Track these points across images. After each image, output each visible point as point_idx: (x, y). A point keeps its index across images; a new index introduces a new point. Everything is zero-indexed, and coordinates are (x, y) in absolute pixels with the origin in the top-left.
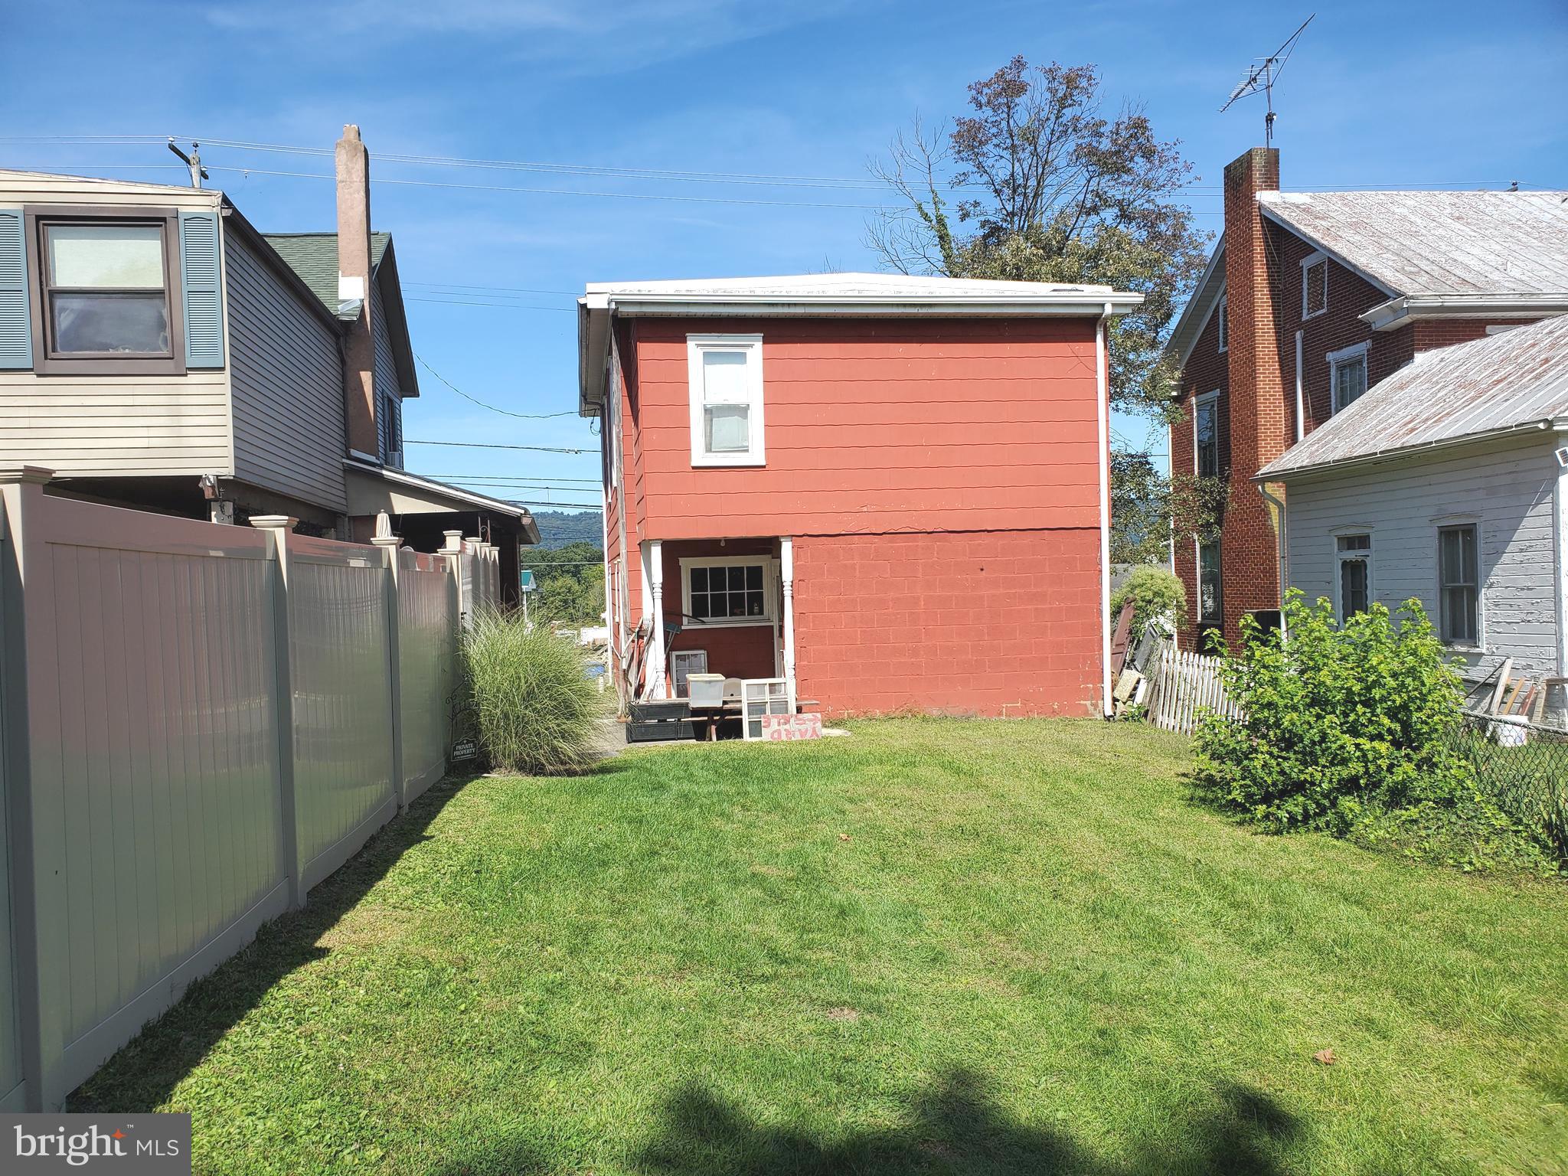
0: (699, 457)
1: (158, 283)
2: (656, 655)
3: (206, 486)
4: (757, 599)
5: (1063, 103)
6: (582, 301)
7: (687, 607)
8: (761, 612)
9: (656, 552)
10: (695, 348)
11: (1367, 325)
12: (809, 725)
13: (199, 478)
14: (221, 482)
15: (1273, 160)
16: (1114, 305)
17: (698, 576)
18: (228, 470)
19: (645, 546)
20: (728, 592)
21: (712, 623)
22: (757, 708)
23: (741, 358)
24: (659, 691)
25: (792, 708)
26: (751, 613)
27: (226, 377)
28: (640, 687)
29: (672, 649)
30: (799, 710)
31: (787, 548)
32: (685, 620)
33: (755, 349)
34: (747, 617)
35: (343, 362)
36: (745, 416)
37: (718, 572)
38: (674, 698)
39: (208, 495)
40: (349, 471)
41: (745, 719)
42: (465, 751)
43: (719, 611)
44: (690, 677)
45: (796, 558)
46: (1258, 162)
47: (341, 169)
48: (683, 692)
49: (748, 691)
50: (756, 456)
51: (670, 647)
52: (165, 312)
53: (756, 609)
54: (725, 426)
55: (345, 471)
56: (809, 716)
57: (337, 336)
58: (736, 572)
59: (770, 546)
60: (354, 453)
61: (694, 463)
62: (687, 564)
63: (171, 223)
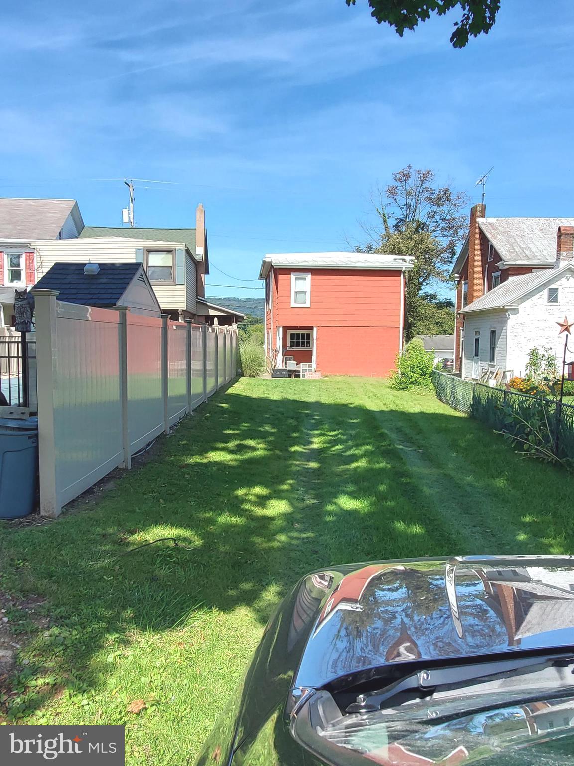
0: (293, 304)
1: (171, 265)
2: (280, 357)
3: (180, 312)
4: (309, 342)
5: (422, 182)
6: (264, 260)
7: (289, 344)
8: (310, 346)
9: (281, 329)
10: (293, 276)
11: (498, 267)
12: (318, 375)
13: (178, 310)
14: (183, 311)
15: (484, 208)
16: (405, 268)
17: (292, 335)
18: (185, 309)
19: (278, 327)
20: (306, 340)
21: (295, 348)
22: (305, 370)
23: (305, 279)
24: (280, 365)
25: (314, 370)
26: (307, 346)
27: (185, 287)
28: (275, 365)
29: (284, 356)
30: (315, 371)
31: (315, 329)
32: (288, 347)
33: (309, 277)
34: (305, 347)
35: (197, 271)
36: (306, 294)
37: (298, 335)
38: (284, 368)
39: (180, 313)
40: (197, 302)
41: (301, 373)
42: (239, 371)
43: (298, 345)
44: (288, 362)
45: (317, 332)
46: (479, 209)
47: (198, 217)
48: (286, 367)
49: (303, 366)
50: (308, 305)
51: (284, 355)
52: (172, 272)
53: (308, 345)
54: (300, 296)
55: (197, 303)
56: (318, 373)
57: (196, 265)
58: (303, 335)
59: (311, 328)
60: (199, 297)
61: (292, 306)
62: (289, 332)
63: (174, 251)
